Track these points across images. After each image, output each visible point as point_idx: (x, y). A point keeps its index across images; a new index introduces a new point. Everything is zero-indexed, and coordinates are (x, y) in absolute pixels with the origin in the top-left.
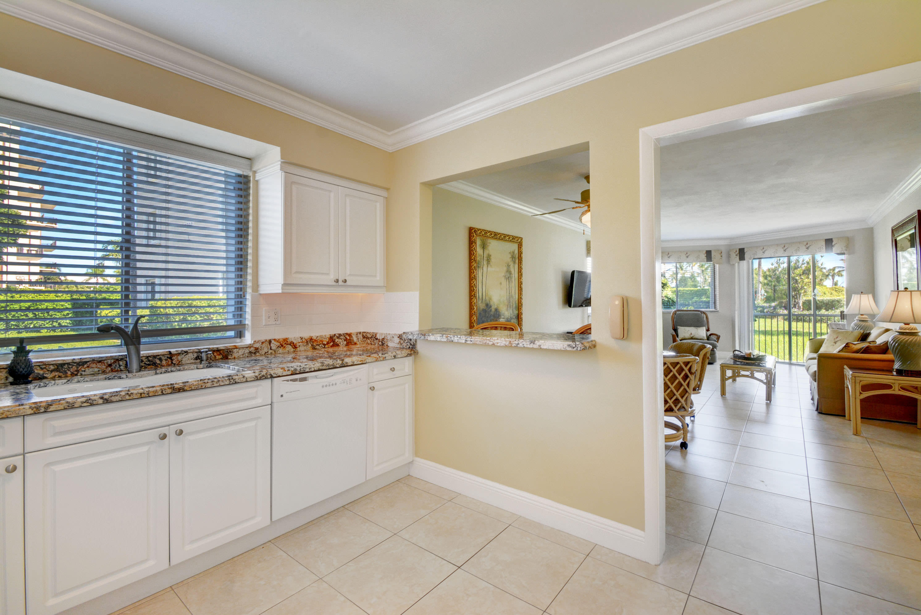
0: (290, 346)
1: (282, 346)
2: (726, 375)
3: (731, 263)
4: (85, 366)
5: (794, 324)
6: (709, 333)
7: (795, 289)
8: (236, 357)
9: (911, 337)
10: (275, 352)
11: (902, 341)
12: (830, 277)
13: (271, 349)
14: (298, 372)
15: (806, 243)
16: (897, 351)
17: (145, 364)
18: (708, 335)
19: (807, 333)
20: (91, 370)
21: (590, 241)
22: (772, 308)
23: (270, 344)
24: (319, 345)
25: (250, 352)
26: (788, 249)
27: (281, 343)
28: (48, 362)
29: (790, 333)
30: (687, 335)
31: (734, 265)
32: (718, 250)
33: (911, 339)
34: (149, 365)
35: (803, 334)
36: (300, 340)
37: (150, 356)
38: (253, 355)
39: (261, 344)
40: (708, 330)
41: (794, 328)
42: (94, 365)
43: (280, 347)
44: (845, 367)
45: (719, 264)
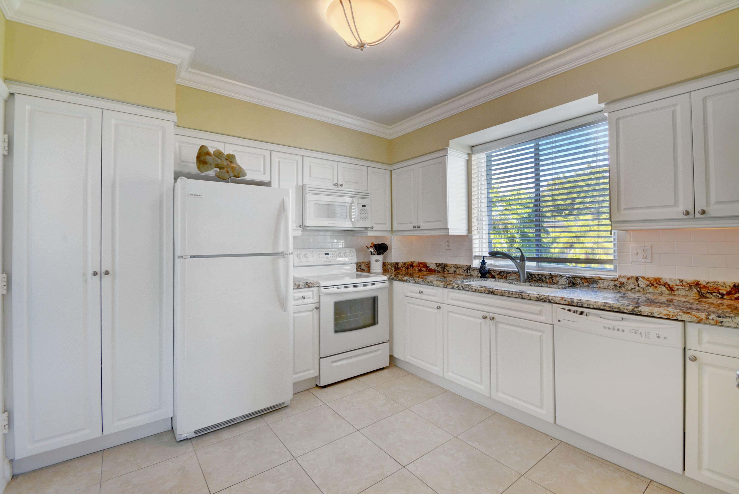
0: (663, 287)
1: (653, 285)
4: (510, 274)
8: (601, 287)
10: (643, 289)
13: (638, 286)
14: (574, 304)
17: (537, 279)
20: (512, 277)
23: (637, 281)
24: (711, 293)
25: (615, 286)
27: (652, 282)
28: (496, 269)
34: (539, 280)
36: (678, 283)
37: (540, 275)
38: (618, 288)
39: (626, 279)
42: (513, 275)
43: (651, 286)
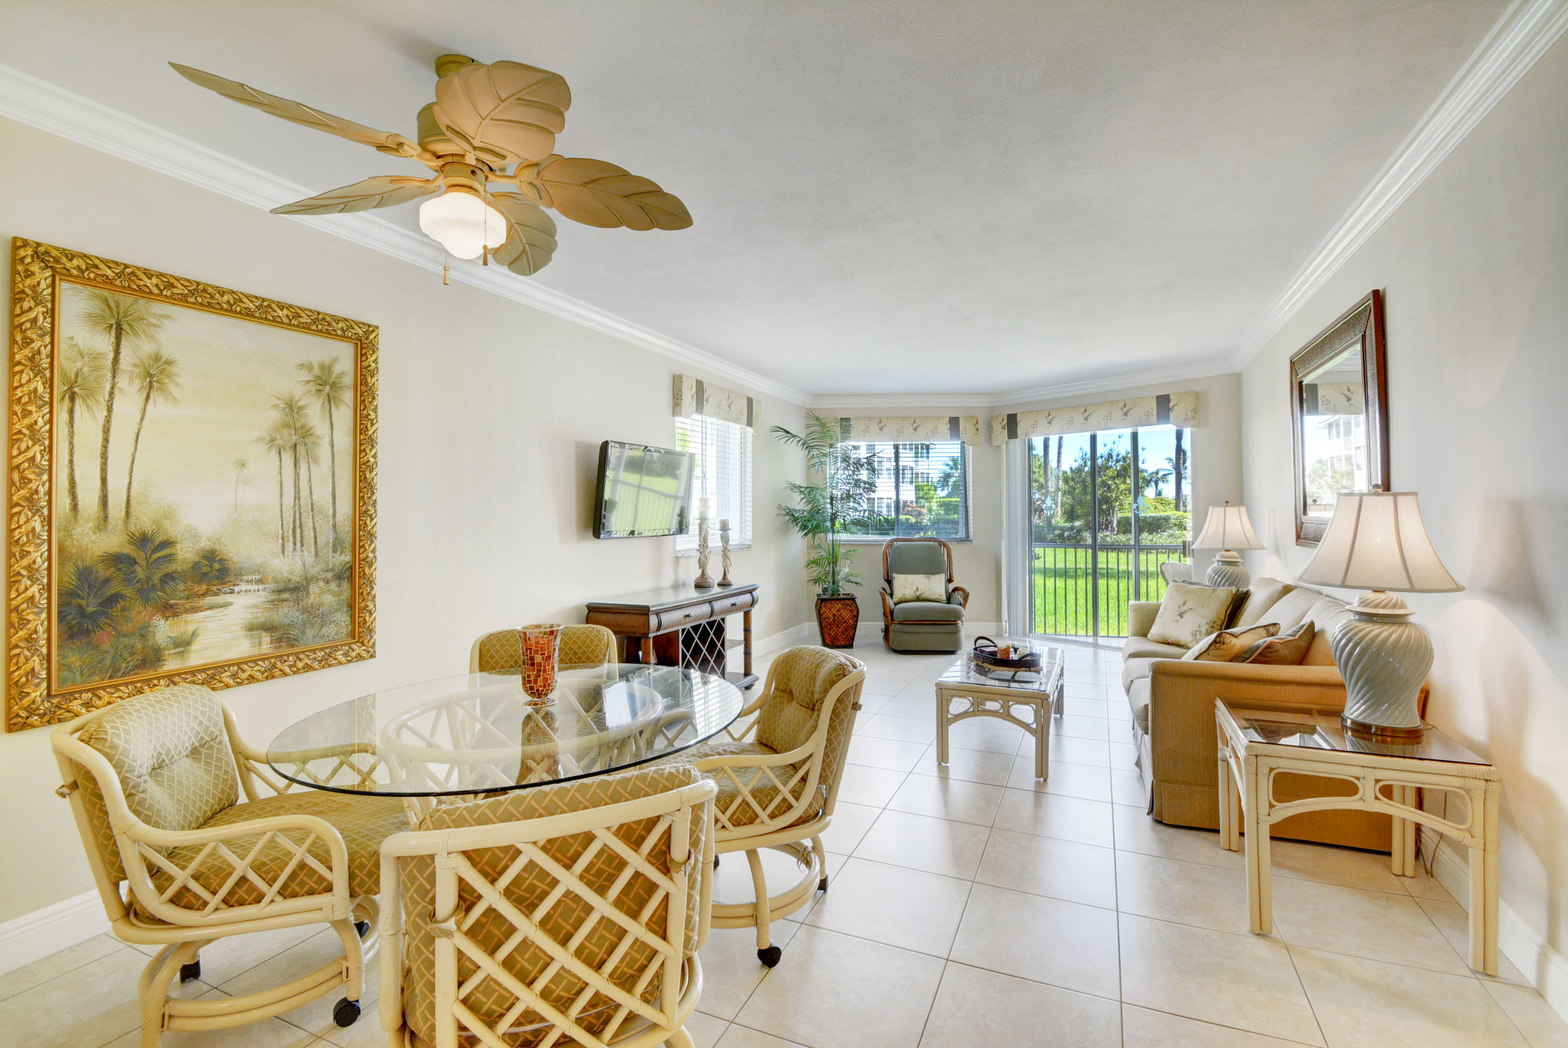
2: (948, 712)
3: (995, 444)
5: (1102, 556)
6: (951, 586)
7: (1107, 500)
9: (1386, 627)
11: (1372, 641)
12: (1153, 484)
15: (1123, 404)
16: (1357, 671)
18: (950, 591)
19: (1124, 572)
21: (681, 377)
22: (1075, 531)
26: (1091, 416)
29: (1095, 574)
30: (909, 593)
31: (999, 447)
32: (972, 417)
33: (1394, 636)
35: (1118, 575)
40: (950, 580)
41: (1102, 564)
44: (1219, 704)
45: (973, 445)
